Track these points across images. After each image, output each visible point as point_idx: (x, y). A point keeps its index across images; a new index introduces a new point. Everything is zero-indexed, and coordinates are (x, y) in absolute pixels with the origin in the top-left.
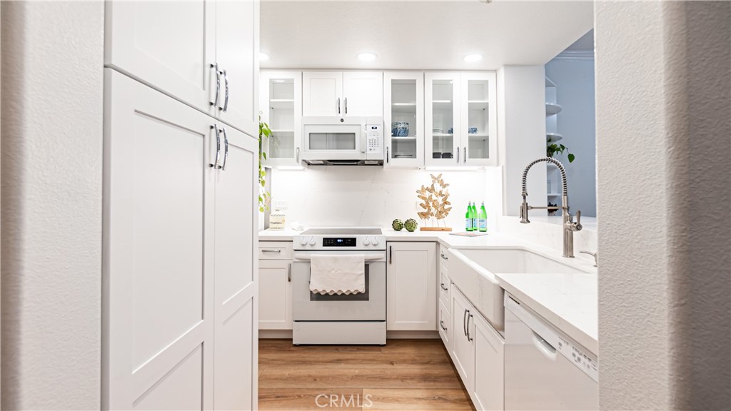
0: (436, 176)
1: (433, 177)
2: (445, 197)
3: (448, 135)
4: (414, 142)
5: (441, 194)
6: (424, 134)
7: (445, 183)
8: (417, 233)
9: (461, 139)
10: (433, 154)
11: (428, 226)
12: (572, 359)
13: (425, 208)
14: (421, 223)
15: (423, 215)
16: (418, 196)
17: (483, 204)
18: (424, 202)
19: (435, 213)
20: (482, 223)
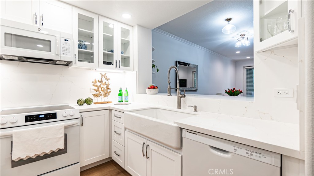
0: (103, 74)
1: (102, 75)
2: (108, 85)
3: (111, 53)
4: (92, 54)
5: (105, 84)
6: (98, 51)
7: (108, 78)
8: (93, 106)
9: (117, 56)
10: (104, 62)
11: (99, 101)
12: (247, 155)
13: (97, 91)
14: (95, 100)
15: (96, 96)
16: (93, 85)
17: (126, 89)
18: (96, 88)
19: (103, 94)
20: (126, 98)
